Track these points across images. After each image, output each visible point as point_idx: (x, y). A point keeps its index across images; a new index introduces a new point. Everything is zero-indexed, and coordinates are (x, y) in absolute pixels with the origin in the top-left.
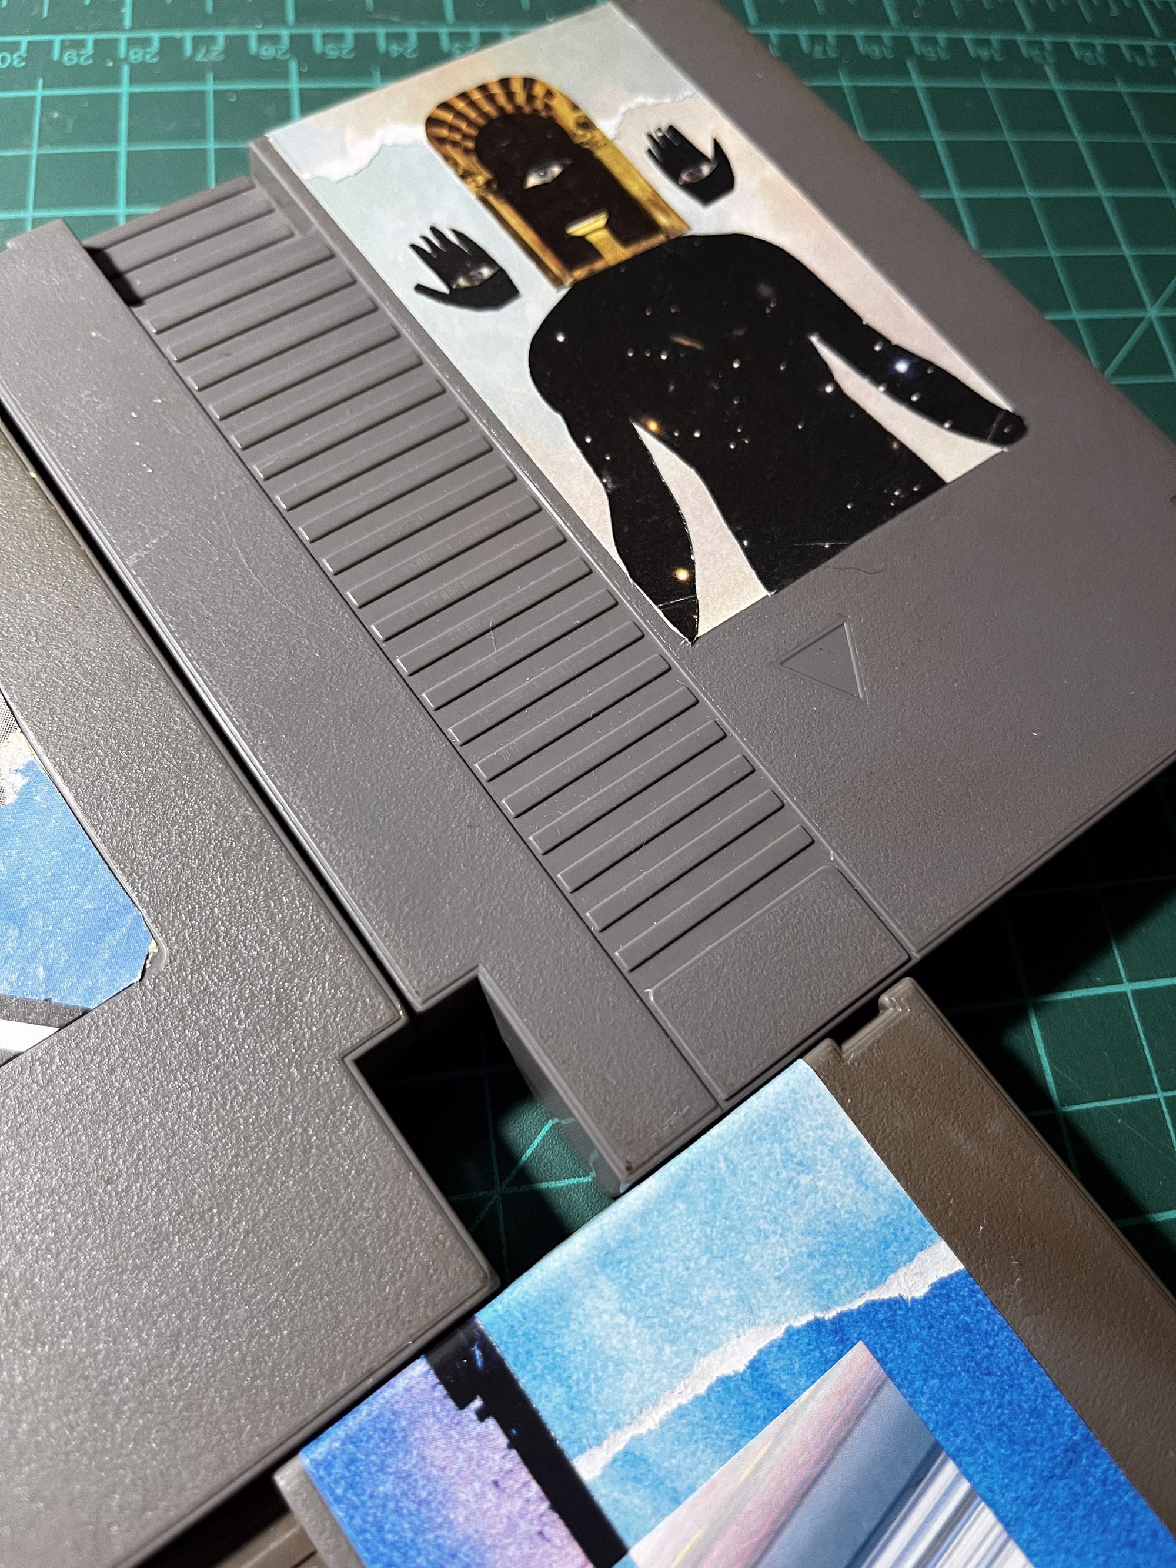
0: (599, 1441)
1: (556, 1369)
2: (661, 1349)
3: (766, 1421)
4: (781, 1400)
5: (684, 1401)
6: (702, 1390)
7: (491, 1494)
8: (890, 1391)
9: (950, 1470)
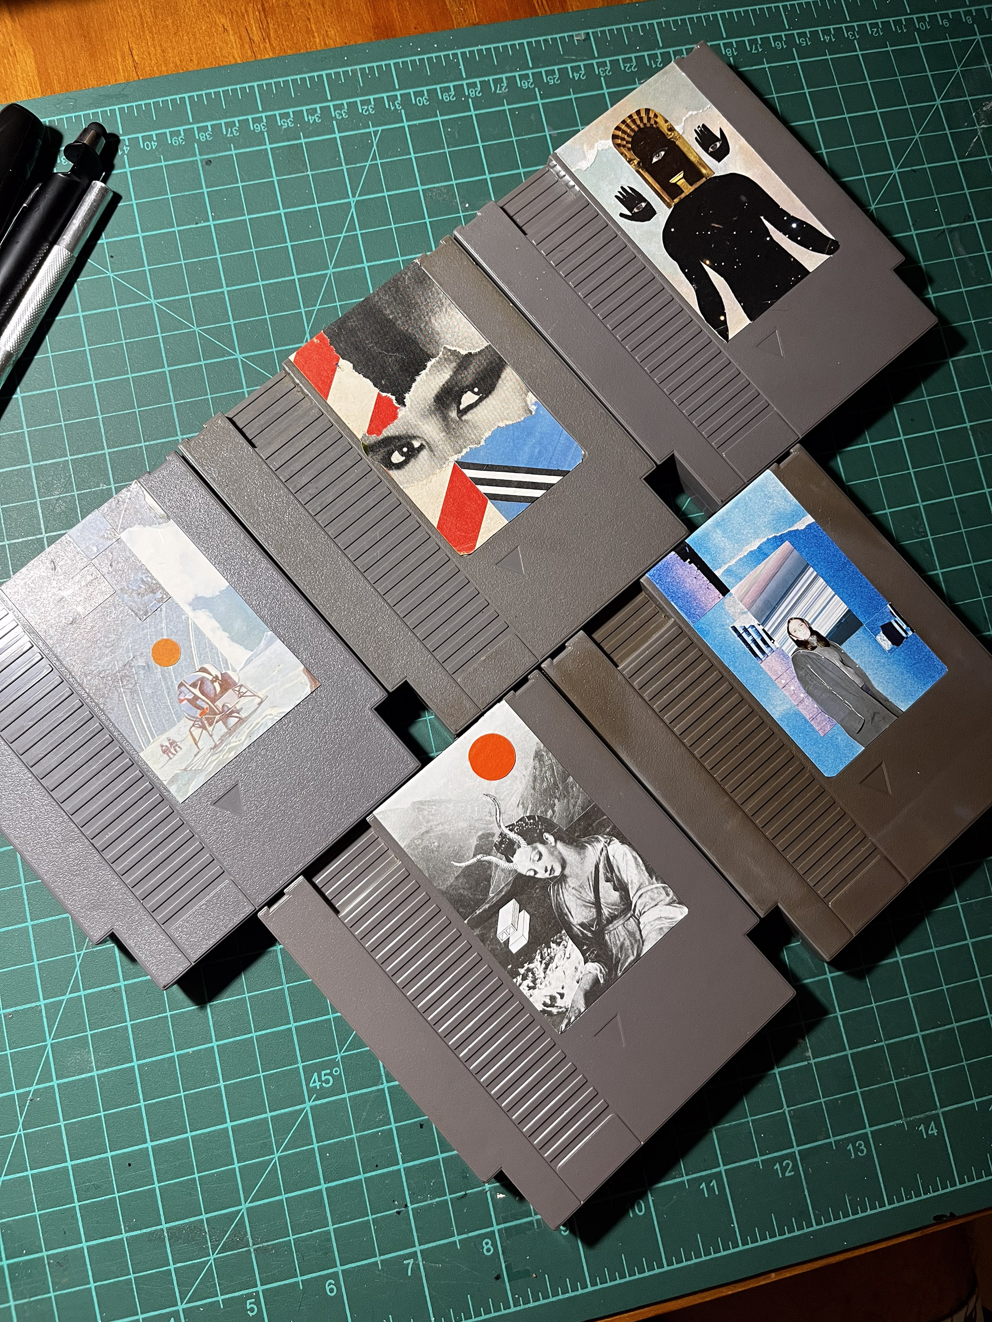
0: (720, 567)
1: (708, 551)
2: (734, 546)
3: (763, 560)
4: (767, 555)
5: (741, 557)
6: (746, 554)
7: (695, 580)
8: (796, 553)
9: (811, 569)
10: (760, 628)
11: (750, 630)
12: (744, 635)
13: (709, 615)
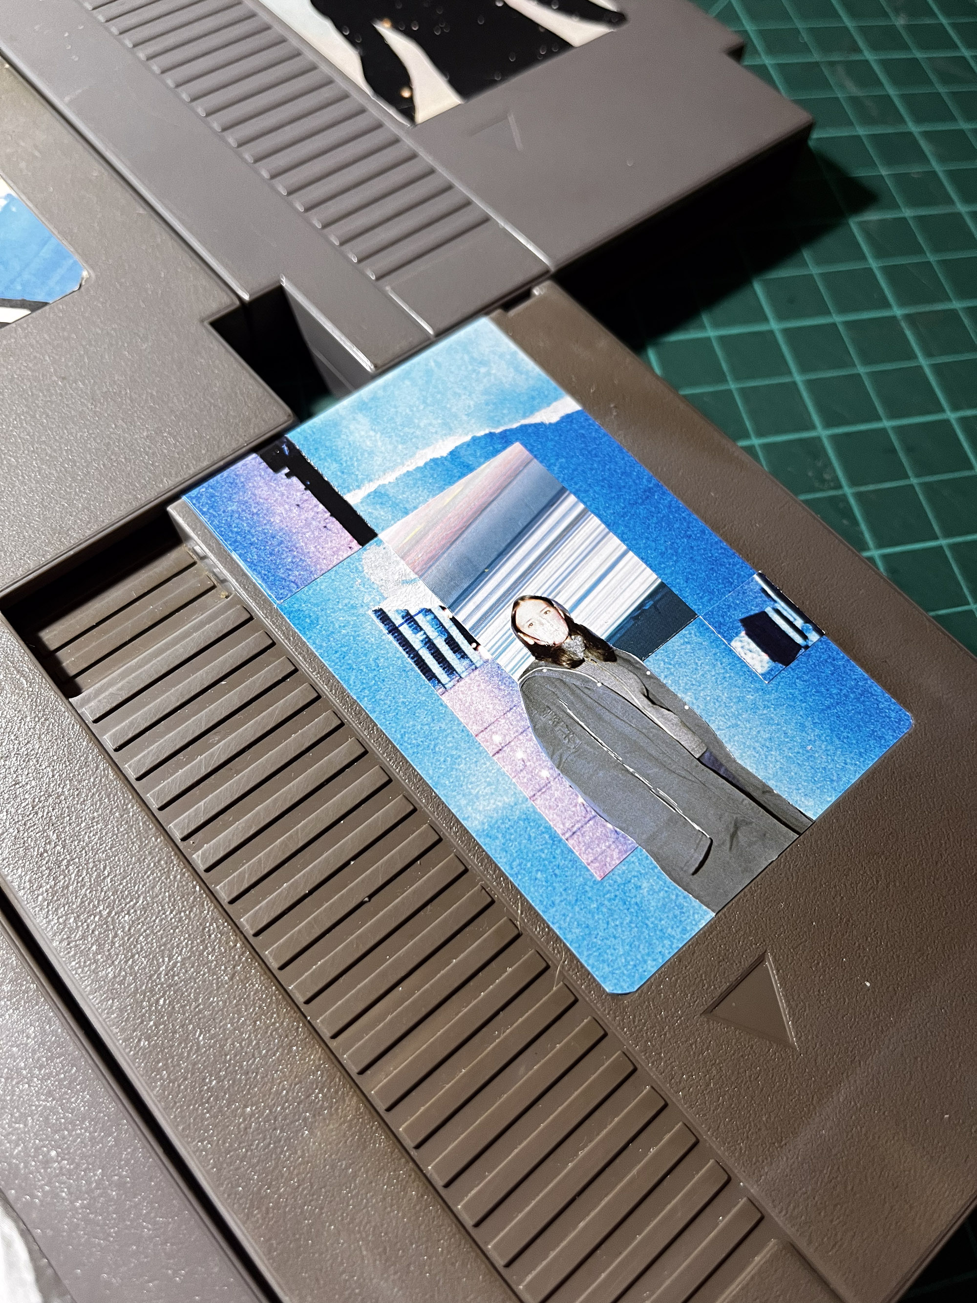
0: (359, 487)
1: (334, 455)
2: (396, 447)
3: (460, 478)
4: (469, 468)
5: (411, 468)
6: (421, 463)
7: (295, 510)
8: (536, 466)
9: (572, 499)
10: (445, 617)
11: (420, 619)
12: (405, 630)
13: (322, 584)
